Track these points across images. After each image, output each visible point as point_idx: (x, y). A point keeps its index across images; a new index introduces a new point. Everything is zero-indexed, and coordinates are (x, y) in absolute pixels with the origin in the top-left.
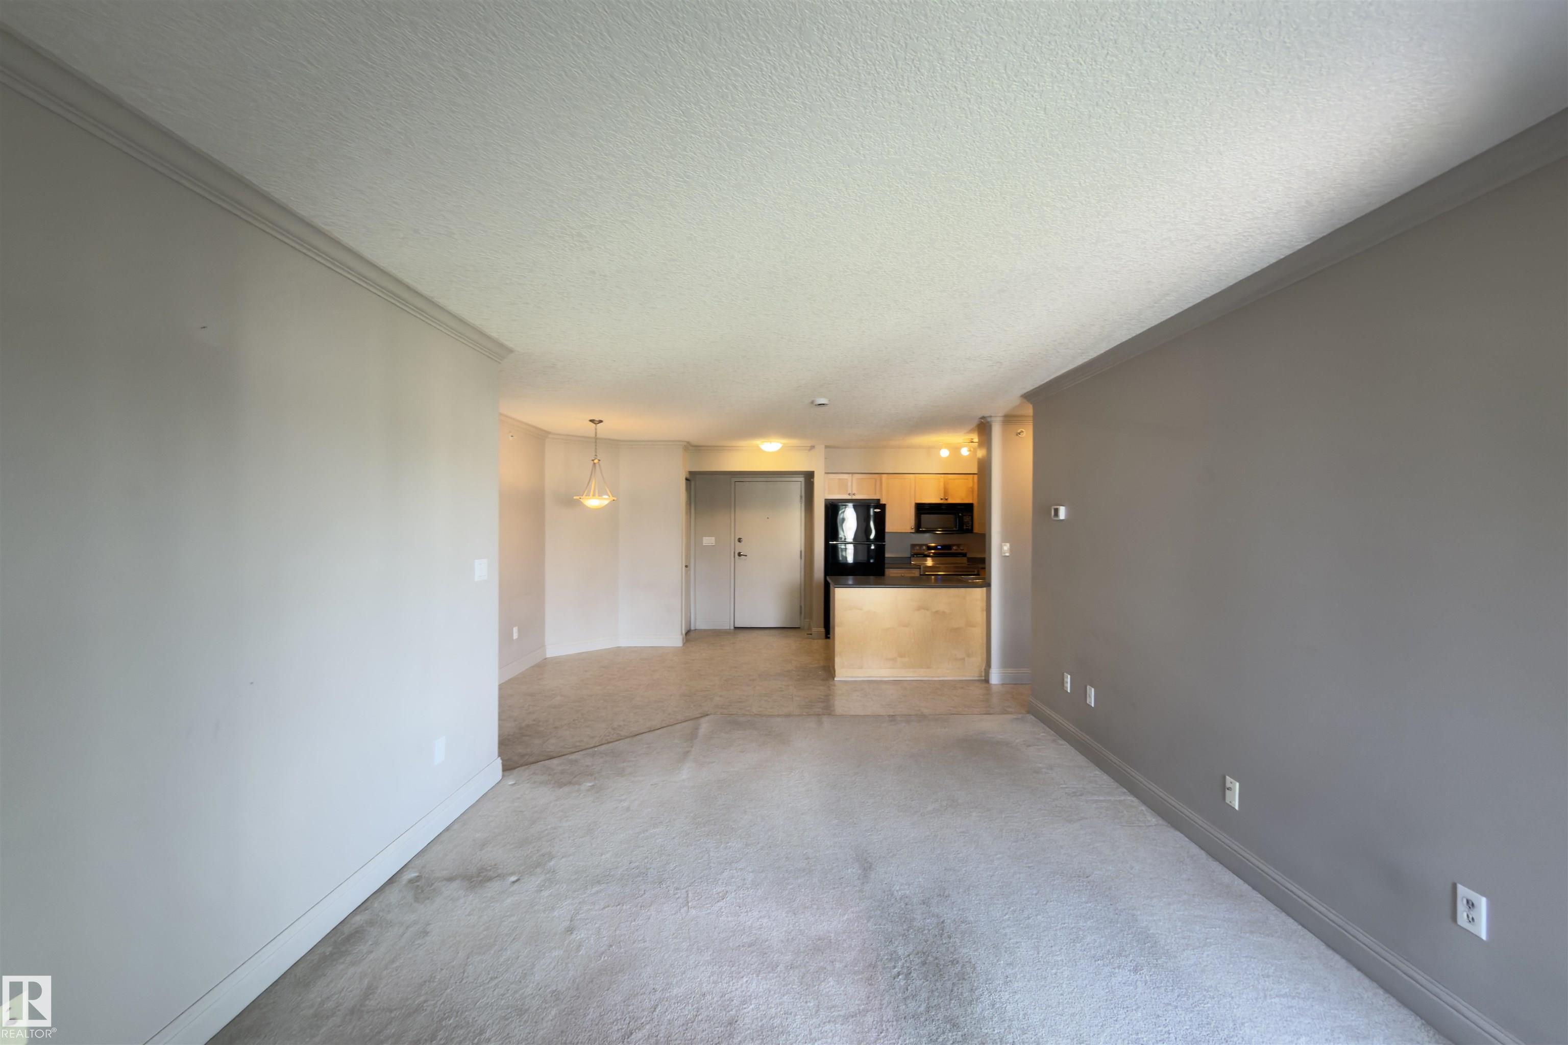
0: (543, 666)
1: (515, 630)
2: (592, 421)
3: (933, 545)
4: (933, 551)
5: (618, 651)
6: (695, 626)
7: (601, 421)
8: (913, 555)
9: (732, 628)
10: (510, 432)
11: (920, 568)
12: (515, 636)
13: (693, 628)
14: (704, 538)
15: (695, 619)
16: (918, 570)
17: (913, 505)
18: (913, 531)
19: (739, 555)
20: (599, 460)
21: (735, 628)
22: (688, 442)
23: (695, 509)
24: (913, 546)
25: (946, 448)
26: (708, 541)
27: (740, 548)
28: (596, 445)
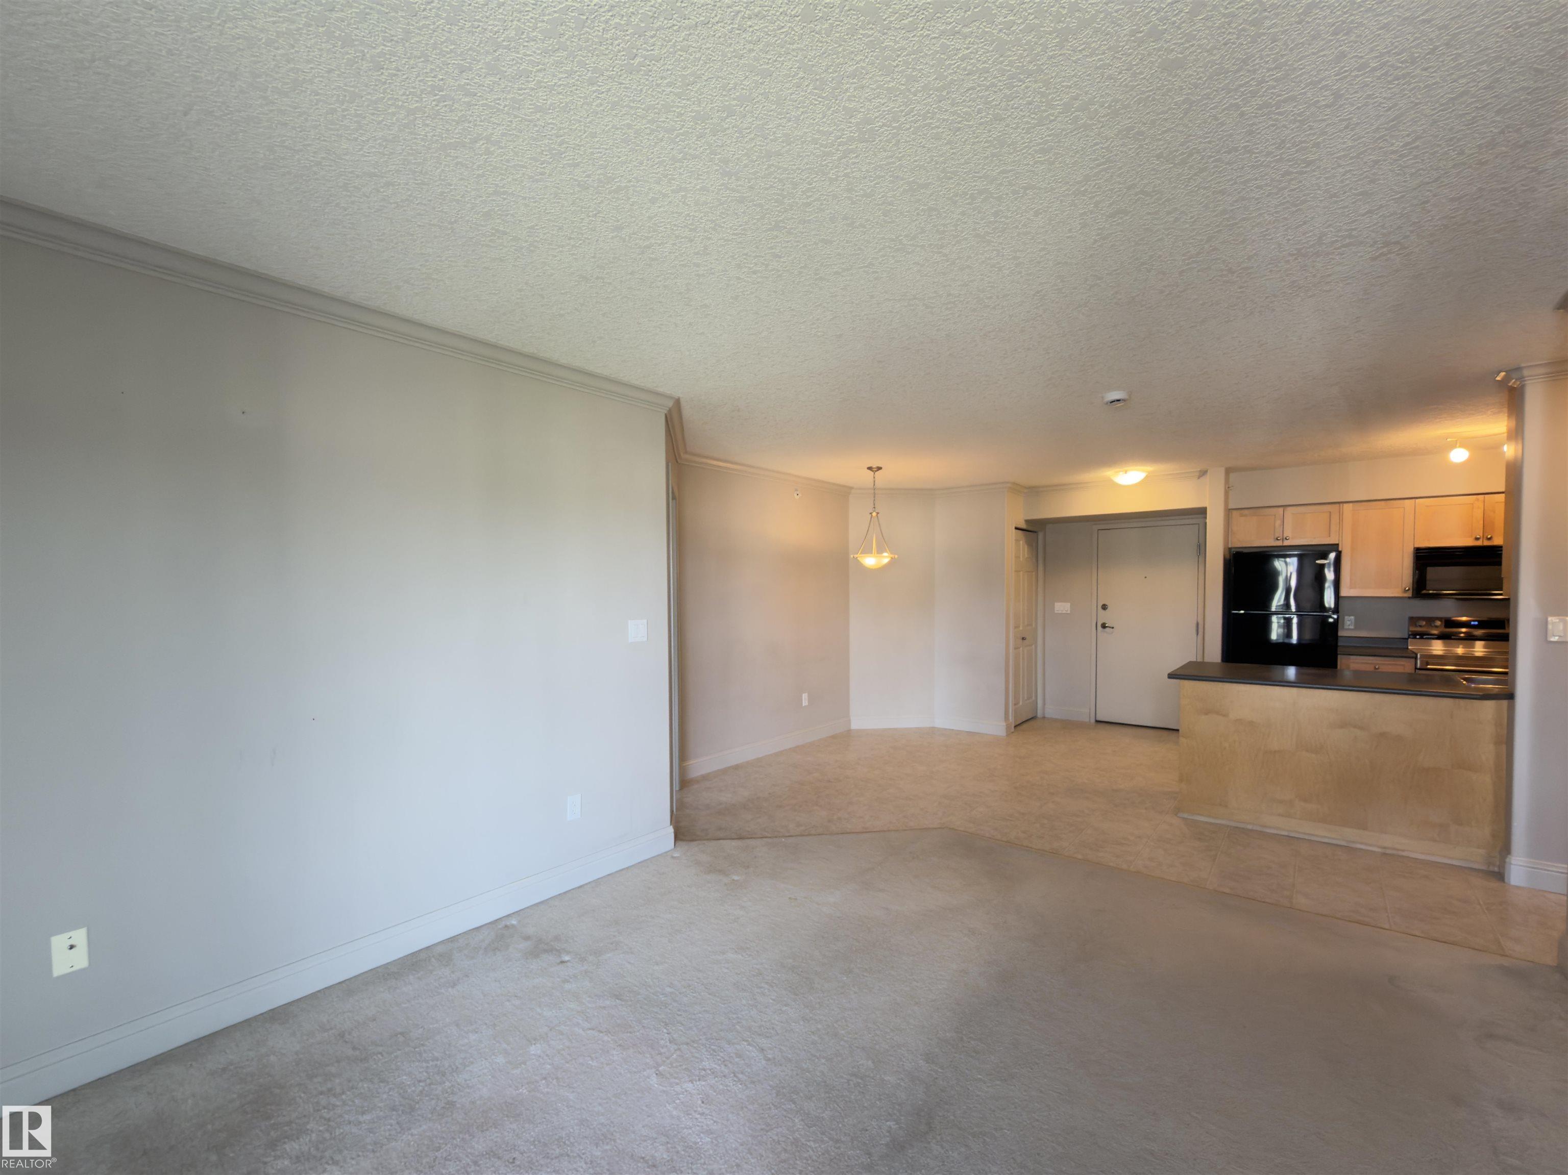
0: (845, 738)
1: (805, 696)
2: (870, 468)
3: (1464, 619)
4: (1464, 630)
5: (932, 731)
6: (1044, 713)
7: (879, 468)
8: (1414, 635)
9: (1093, 720)
10: (796, 490)
11: (1416, 658)
12: (805, 703)
13: (1039, 714)
14: (1056, 604)
15: (1044, 704)
16: (1413, 660)
17: (1412, 549)
18: (1409, 594)
19: (1104, 626)
20: (878, 513)
21: (1097, 722)
22: (1014, 483)
23: (1045, 565)
24: (1413, 620)
25: (1462, 446)
26: (1062, 607)
27: (1104, 617)
28: (874, 497)
